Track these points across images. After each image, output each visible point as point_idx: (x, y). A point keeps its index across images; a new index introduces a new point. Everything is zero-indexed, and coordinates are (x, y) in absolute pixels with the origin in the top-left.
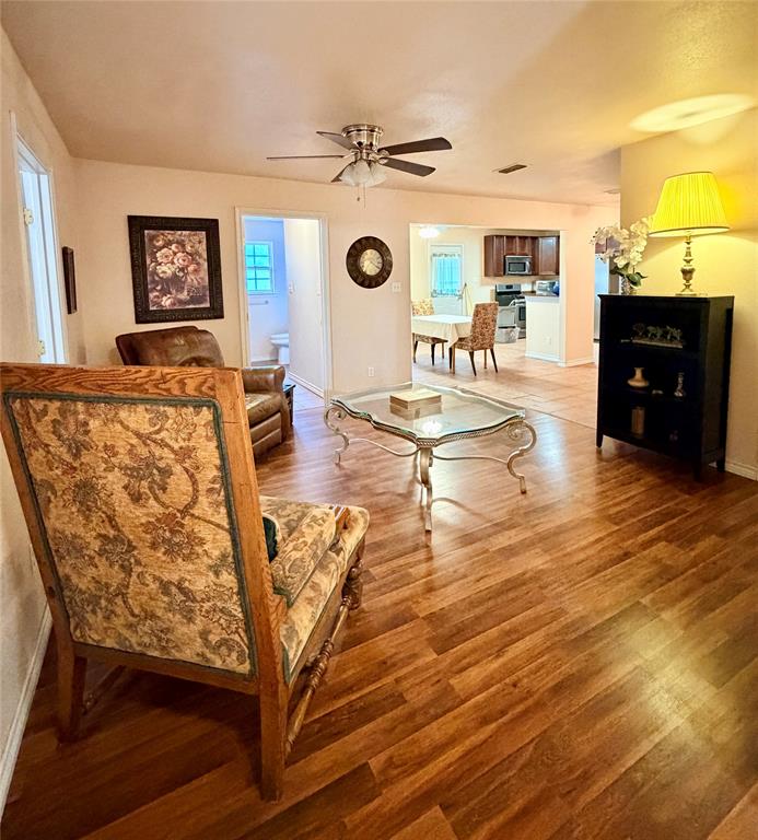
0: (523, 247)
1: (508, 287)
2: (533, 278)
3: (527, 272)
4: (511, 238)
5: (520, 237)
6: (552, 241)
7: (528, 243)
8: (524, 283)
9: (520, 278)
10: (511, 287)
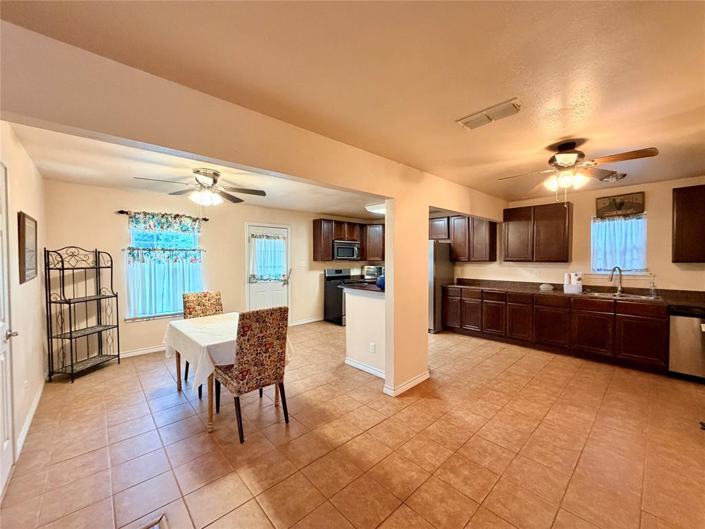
0: (351, 233)
1: (337, 272)
2: (362, 263)
3: (355, 257)
4: (339, 224)
5: (349, 224)
6: (379, 229)
7: (357, 230)
8: (353, 268)
9: (350, 263)
10: (340, 271)
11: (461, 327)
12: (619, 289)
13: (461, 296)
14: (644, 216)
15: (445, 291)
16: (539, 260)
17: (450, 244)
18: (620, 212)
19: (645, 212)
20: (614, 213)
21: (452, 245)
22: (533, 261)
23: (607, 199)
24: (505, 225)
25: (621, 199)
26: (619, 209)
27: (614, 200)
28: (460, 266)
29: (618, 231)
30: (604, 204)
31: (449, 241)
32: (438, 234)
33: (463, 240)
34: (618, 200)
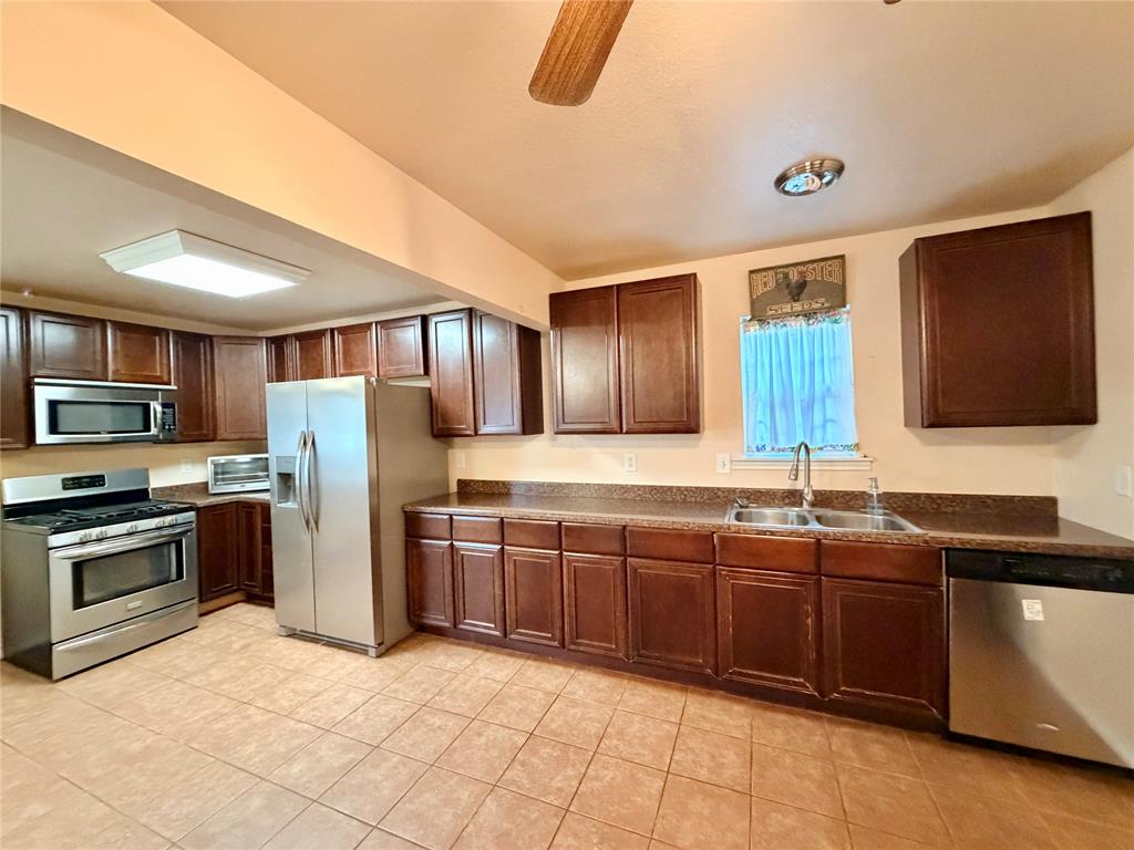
0: (139, 358)
1: (78, 482)
3: (154, 431)
11: (455, 626)
12: (809, 497)
13: (451, 539)
14: (845, 316)
15: (413, 526)
16: (637, 427)
17: (430, 389)
18: (798, 307)
19: (848, 307)
20: (787, 308)
21: (434, 393)
22: (621, 432)
23: (771, 273)
24: (555, 336)
25: (801, 273)
26: (796, 297)
27: (786, 276)
28: (463, 447)
29: (796, 353)
30: (765, 284)
31: (425, 384)
32: (399, 364)
33: (461, 380)
34: (794, 277)
